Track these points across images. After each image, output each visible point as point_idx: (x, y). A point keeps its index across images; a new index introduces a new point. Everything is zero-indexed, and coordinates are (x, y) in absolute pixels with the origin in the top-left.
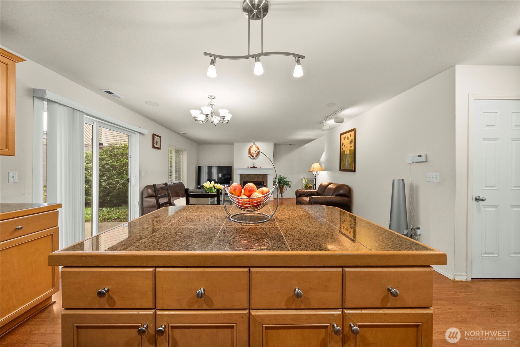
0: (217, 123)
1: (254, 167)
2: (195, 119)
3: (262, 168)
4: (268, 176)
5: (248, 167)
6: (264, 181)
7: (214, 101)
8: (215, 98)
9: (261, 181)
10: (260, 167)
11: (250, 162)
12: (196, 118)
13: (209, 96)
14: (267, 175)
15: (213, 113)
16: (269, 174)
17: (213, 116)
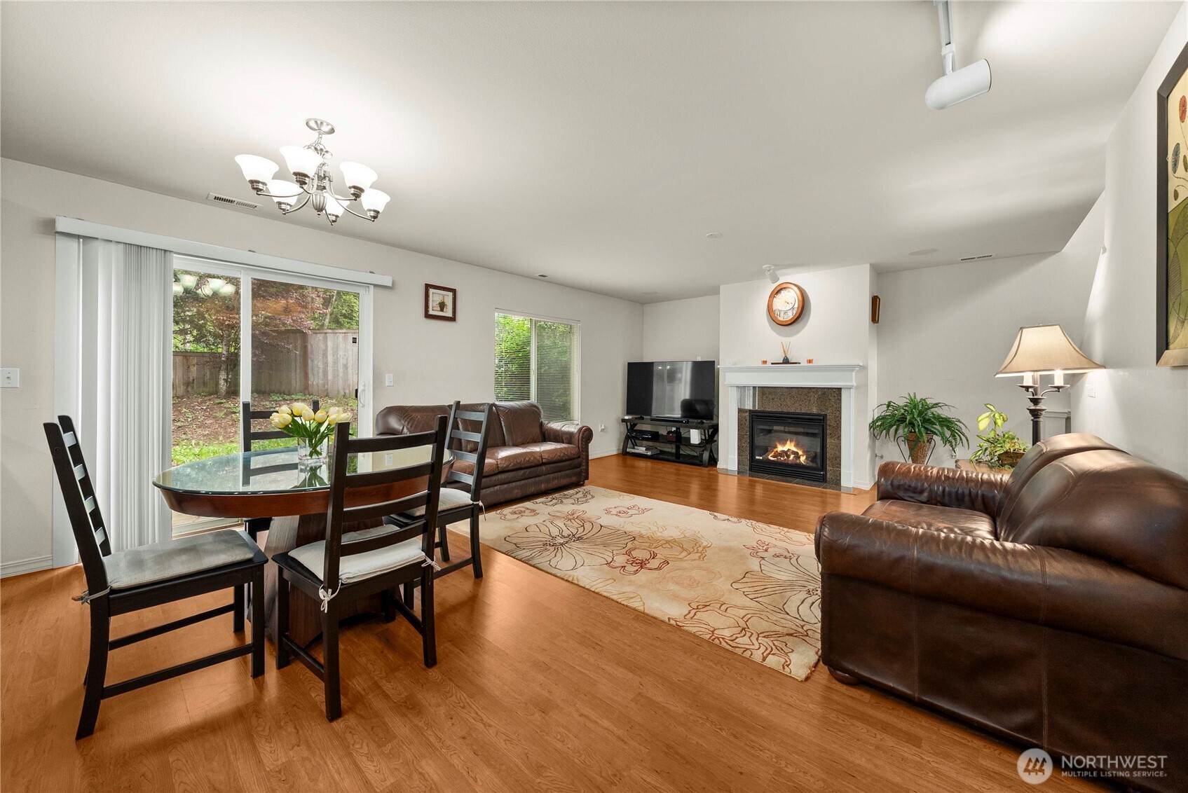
0: (337, 216)
1: (786, 361)
2: (258, 190)
3: (814, 364)
4: (844, 394)
5: (765, 362)
6: (828, 412)
7: (327, 142)
8: (332, 131)
9: (815, 411)
10: (810, 361)
11: (773, 343)
12: (261, 186)
13: (310, 119)
14: (840, 389)
15: (325, 177)
16: (849, 388)
17: (324, 188)
